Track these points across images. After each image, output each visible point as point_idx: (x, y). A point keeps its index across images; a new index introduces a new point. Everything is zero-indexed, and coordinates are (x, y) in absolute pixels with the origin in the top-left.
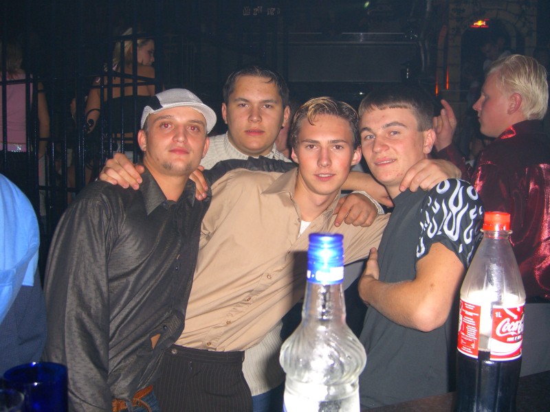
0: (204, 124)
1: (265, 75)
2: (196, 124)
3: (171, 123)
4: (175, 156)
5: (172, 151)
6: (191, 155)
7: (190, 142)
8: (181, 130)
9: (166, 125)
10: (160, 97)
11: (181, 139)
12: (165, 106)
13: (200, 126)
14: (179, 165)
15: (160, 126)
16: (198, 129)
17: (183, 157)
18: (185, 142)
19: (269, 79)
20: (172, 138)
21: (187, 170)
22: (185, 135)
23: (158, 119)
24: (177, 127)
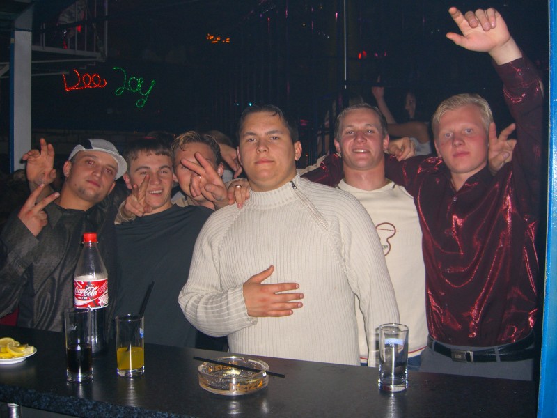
0: (116, 170)
1: (270, 109)
2: (112, 169)
3: (94, 162)
4: (90, 185)
5: (88, 181)
6: (102, 188)
7: (103, 179)
8: (100, 169)
9: (89, 162)
10: (92, 142)
11: (98, 175)
12: (94, 148)
13: (113, 170)
14: (91, 193)
15: (86, 162)
16: (112, 173)
17: (95, 187)
18: (100, 178)
19: (273, 113)
20: (91, 172)
21: (95, 197)
22: (102, 173)
23: (85, 156)
24: (98, 166)
